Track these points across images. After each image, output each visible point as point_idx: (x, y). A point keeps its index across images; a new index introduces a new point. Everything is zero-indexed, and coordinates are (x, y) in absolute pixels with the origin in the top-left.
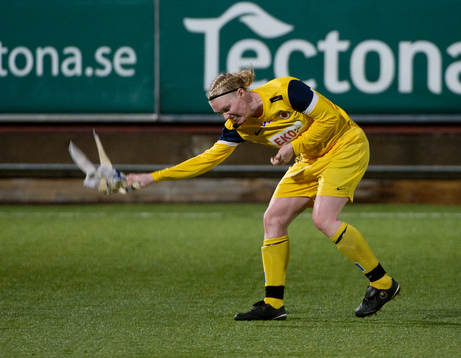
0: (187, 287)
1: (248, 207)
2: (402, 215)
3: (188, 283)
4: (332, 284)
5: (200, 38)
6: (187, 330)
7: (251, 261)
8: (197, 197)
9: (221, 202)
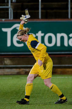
0: (4, 96)
1: (19, 76)
2: (58, 77)
3: (4, 95)
4: (40, 95)
5: (6, 33)
6: (3, 107)
7: (20, 89)
8: (6, 74)
9: (12, 75)
